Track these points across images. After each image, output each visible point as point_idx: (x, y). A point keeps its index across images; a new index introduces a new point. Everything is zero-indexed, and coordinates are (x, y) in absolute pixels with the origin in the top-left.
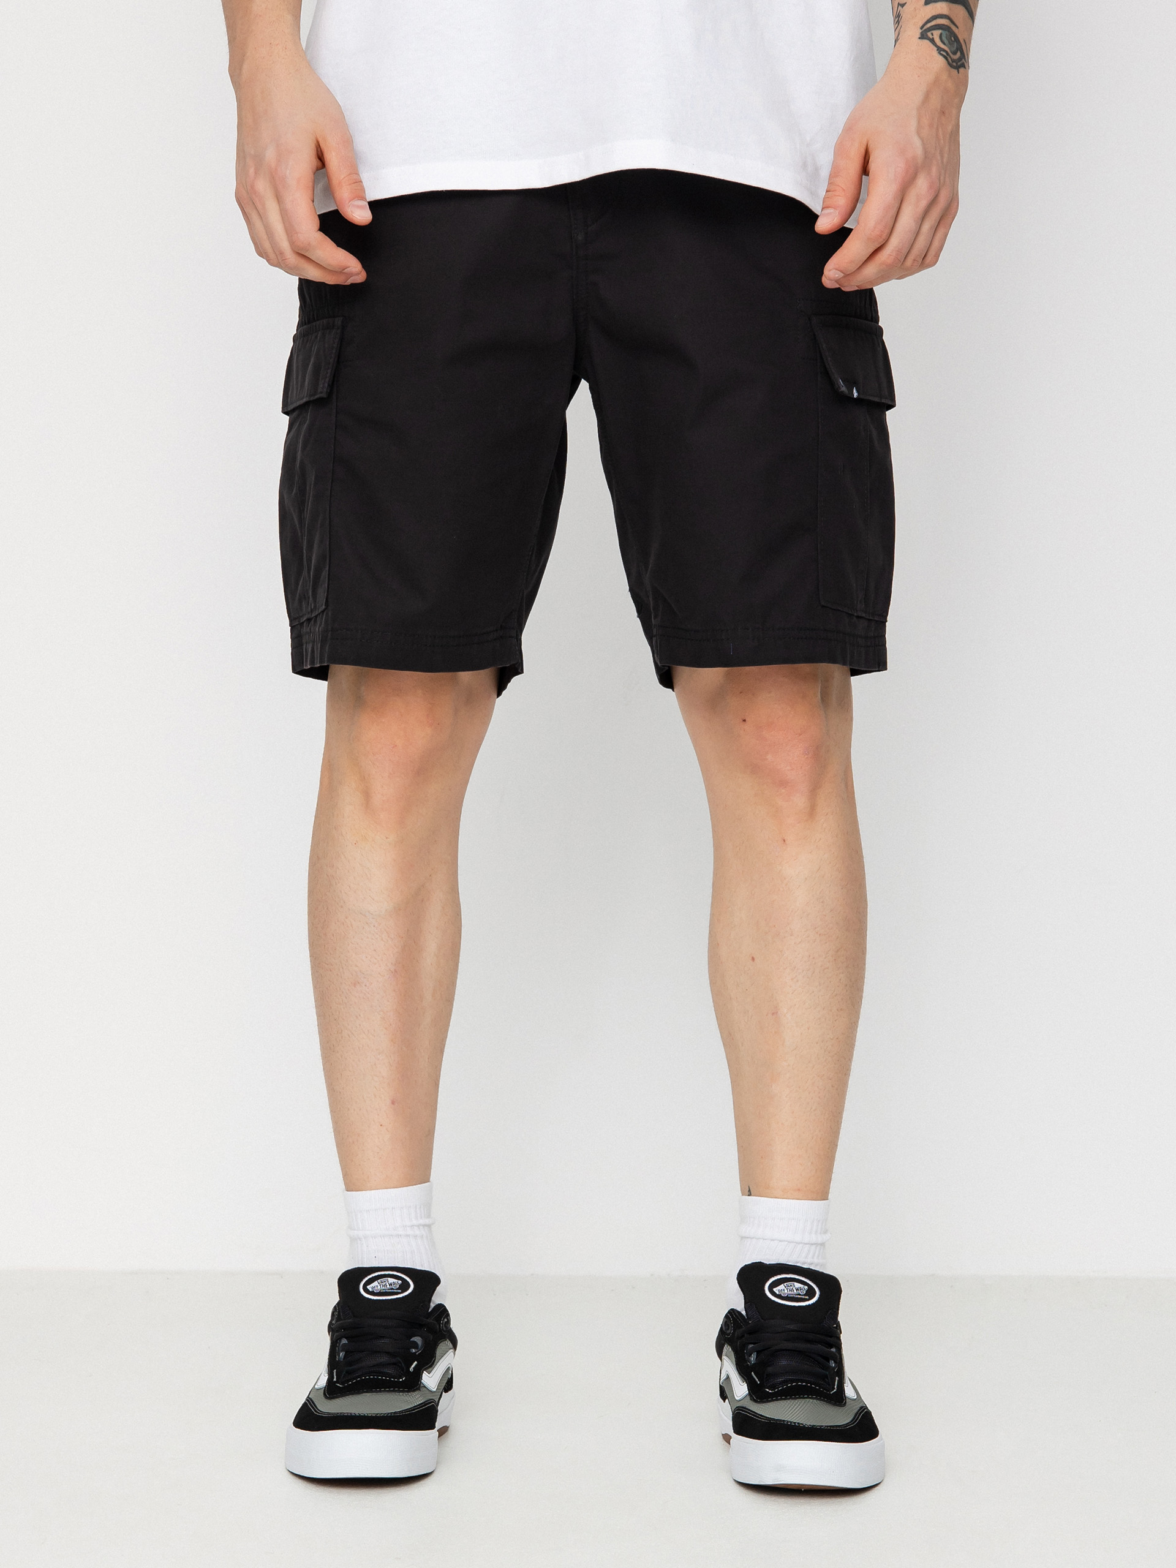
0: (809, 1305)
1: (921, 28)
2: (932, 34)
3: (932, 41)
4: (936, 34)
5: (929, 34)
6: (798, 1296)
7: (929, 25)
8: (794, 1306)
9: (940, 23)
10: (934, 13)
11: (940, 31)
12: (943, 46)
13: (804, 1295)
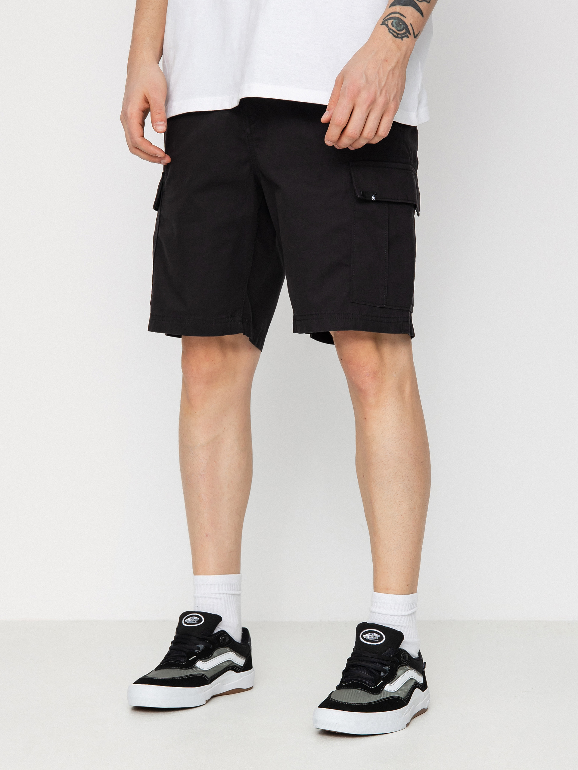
0: (378, 645)
1: (383, 20)
2: (388, 22)
3: (387, 26)
4: (390, 22)
5: (386, 22)
6: (374, 640)
7: (390, 16)
8: (370, 645)
9: (393, 16)
10: (392, 11)
11: (391, 21)
12: (393, 28)
13: (377, 640)
